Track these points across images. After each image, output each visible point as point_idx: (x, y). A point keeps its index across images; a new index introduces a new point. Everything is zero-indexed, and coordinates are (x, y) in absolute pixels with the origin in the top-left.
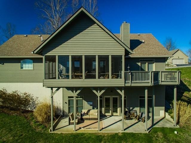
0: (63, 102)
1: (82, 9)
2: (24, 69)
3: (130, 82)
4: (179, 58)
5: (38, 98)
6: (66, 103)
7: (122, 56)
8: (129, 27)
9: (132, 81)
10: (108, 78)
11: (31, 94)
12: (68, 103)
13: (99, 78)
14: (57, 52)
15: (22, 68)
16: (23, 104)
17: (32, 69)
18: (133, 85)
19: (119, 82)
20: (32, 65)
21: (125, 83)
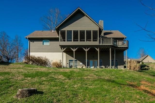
0: (66, 63)
1: (79, 8)
2: (44, 45)
3: (102, 43)
4: (148, 61)
5: (52, 61)
6: (68, 64)
7: (97, 31)
8: (103, 22)
9: (103, 43)
10: (91, 41)
11: (48, 59)
12: (69, 63)
13: (86, 41)
14: (66, 29)
15: (43, 44)
16: (43, 64)
17: (49, 45)
18: (103, 45)
19: (97, 43)
20: (49, 43)
21: (99, 44)
